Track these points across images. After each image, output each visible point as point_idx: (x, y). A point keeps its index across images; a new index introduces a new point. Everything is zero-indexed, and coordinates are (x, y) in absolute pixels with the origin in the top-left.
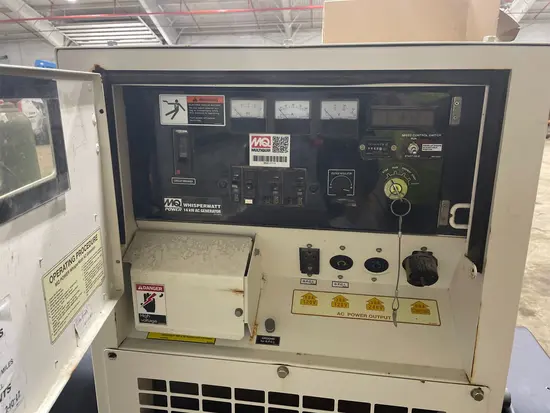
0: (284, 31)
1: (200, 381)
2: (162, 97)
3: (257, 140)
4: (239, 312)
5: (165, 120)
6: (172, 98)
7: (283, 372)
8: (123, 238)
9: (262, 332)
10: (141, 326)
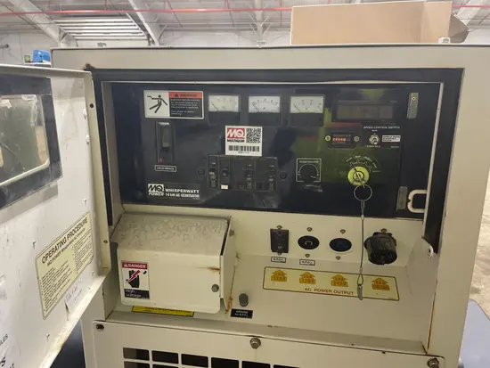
0: (256, 29)
2: (147, 93)
3: (231, 131)
4: (216, 288)
5: (149, 114)
6: (155, 94)
7: (256, 343)
8: (110, 220)
9: (238, 306)
10: (125, 300)
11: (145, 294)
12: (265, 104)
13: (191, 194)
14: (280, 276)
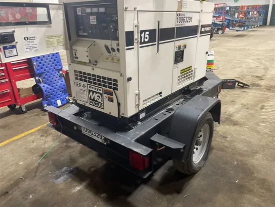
1: (82, 71)
3: (91, 18)
4: (88, 56)
5: (78, 14)
7: (93, 69)
8: (70, 39)
9: (95, 63)
10: (75, 59)
11: (77, 58)
12: (95, 10)
13: (86, 34)
14: (107, 59)
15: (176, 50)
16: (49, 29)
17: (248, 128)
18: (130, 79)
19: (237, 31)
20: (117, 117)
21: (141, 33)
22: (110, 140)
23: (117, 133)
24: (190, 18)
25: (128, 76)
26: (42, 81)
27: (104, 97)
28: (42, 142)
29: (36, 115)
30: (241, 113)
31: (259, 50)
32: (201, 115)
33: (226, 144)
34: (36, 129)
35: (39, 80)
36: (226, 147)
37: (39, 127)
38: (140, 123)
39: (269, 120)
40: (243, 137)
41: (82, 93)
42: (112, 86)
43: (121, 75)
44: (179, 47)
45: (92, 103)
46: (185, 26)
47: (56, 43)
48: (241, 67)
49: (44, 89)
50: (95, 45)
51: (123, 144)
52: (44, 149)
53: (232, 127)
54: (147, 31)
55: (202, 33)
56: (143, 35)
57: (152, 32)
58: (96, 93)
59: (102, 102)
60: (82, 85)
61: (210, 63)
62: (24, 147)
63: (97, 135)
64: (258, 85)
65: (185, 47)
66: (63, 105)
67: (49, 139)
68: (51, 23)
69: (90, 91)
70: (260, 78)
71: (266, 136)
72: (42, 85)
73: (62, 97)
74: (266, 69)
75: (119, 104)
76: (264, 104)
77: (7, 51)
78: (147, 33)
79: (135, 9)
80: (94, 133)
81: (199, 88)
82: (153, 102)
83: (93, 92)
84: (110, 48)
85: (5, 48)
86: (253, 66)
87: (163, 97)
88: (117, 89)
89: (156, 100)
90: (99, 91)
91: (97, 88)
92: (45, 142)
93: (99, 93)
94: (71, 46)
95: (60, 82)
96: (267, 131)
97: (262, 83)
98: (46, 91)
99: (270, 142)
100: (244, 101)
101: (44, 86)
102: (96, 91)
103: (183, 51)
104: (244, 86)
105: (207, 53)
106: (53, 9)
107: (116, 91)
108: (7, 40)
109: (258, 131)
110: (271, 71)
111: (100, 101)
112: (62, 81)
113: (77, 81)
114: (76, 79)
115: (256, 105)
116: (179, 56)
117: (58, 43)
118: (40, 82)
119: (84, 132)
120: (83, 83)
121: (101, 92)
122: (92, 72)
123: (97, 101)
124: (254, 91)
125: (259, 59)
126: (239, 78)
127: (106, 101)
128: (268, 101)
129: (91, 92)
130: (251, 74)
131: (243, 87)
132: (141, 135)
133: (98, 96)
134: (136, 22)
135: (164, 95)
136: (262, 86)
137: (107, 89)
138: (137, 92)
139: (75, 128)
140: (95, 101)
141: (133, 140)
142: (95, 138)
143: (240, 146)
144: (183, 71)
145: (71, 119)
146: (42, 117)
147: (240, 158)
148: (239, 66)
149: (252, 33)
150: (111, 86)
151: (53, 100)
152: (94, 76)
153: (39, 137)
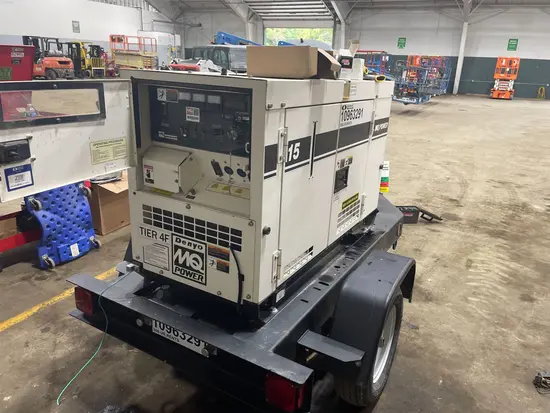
1: (163, 209)
2: (158, 89)
3: (189, 110)
4: (177, 181)
5: (159, 99)
6: (161, 90)
7: (188, 207)
8: (139, 145)
9: (190, 194)
10: (146, 183)
11: (152, 182)
12: (199, 98)
13: (174, 138)
14: (216, 186)
15: (338, 169)
16: (101, 127)
17: (451, 307)
18: (267, 231)
19: (406, 104)
20: (236, 301)
21: (289, 146)
22: (219, 349)
23: (236, 336)
24: (360, 111)
25: (264, 224)
26: (42, 205)
27: (209, 262)
28: (47, 345)
29: (24, 279)
30: (435, 275)
31: (447, 146)
32: (390, 294)
33: (419, 342)
34: (30, 313)
35: (36, 203)
36: (420, 348)
37: (35, 309)
38: (276, 311)
39: (484, 290)
40: (445, 326)
41: (157, 251)
42: (230, 242)
43: (251, 224)
44: (343, 162)
45: (178, 272)
46: (353, 124)
47: (111, 154)
48: (420, 178)
49: (44, 222)
50: (191, 159)
51: (253, 361)
52: (55, 362)
53: (423, 304)
54: (297, 141)
55: (375, 134)
56: (291, 150)
57: (304, 143)
58: (191, 252)
59: (203, 272)
60: (158, 236)
61: (384, 183)
62: (8, 357)
63: (188, 337)
64: (454, 218)
65: (350, 160)
66: (83, 254)
67: (63, 338)
68: (105, 117)
69: (177, 248)
70: (456, 203)
71: (483, 323)
72: (39, 214)
73: (81, 238)
74: (464, 184)
75: (241, 278)
76: (470, 257)
77: (11, 178)
78: (298, 145)
79: (282, 106)
80: (180, 334)
81: (367, 230)
82: (299, 267)
83: (184, 250)
84: (222, 166)
85: (8, 173)
86: (442, 177)
87: (314, 255)
88: (239, 249)
89: (305, 262)
90: (197, 250)
91: (193, 242)
92: (55, 345)
93: (197, 253)
94: (141, 158)
95: (79, 207)
96: (483, 313)
97: (462, 213)
98: (48, 226)
99: (492, 336)
100: (435, 251)
101: (44, 216)
102: (192, 248)
103: (347, 170)
104: (432, 219)
105: (381, 167)
106: (111, 90)
107: (236, 251)
108: (14, 157)
109: (469, 313)
110: (472, 189)
111: (198, 267)
112: (84, 204)
113: (148, 226)
114: (147, 222)
115: (457, 259)
116: (341, 179)
117: (116, 154)
118: (37, 209)
119: (157, 329)
120: (160, 231)
121: (203, 251)
122: (184, 212)
123: (190, 268)
124: (449, 230)
125: (449, 163)
126: (420, 201)
127: (212, 270)
128: (477, 250)
129: (180, 251)
130: (439, 193)
131: (430, 222)
132: (283, 337)
133: (195, 259)
134: (282, 128)
135: (316, 252)
136: (461, 219)
137: (217, 246)
138: (275, 253)
139: (139, 322)
140: (187, 268)
141: (271, 350)
142: (184, 343)
143: (445, 346)
144: (346, 204)
145: (133, 303)
146: (37, 282)
147: (447, 371)
148: (417, 175)
149: (430, 109)
150: (226, 243)
151: (62, 245)
152: (190, 219)
153: (38, 332)
